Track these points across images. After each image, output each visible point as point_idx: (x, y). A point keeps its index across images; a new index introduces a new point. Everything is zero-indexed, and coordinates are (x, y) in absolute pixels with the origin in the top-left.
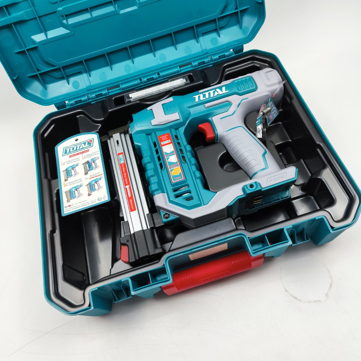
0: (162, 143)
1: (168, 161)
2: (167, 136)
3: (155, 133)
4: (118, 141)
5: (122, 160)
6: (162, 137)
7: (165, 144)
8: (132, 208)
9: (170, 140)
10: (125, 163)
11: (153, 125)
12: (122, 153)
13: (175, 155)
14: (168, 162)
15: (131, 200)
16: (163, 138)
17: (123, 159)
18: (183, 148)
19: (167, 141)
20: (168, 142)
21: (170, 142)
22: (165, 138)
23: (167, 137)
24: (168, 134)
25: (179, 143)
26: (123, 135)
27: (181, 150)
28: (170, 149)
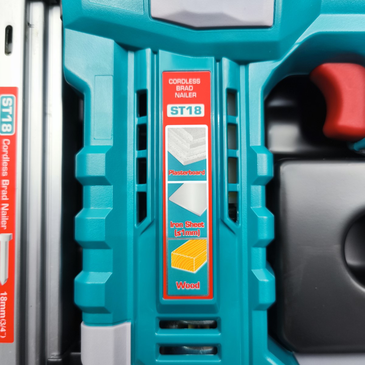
0: (169, 107)
1: (171, 199)
2: (198, 81)
3: (155, 52)
4: (9, 30)
5: (9, 119)
6: (178, 81)
7: (179, 115)
8: (3, 330)
9: (202, 106)
10: (13, 138)
11: (154, 14)
12: (12, 91)
13: (207, 182)
14: (171, 203)
15: (5, 299)
16: (178, 88)
17: (12, 116)
18: (242, 155)
19: (193, 106)
20: (194, 115)
21: (202, 115)
22: (188, 92)
23: (196, 88)
24: (204, 76)
25: (233, 128)
26: (37, 9)
27: (233, 162)
28: (193, 146)
